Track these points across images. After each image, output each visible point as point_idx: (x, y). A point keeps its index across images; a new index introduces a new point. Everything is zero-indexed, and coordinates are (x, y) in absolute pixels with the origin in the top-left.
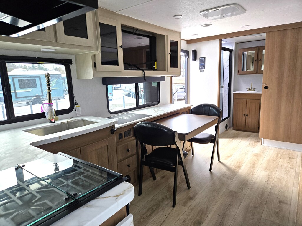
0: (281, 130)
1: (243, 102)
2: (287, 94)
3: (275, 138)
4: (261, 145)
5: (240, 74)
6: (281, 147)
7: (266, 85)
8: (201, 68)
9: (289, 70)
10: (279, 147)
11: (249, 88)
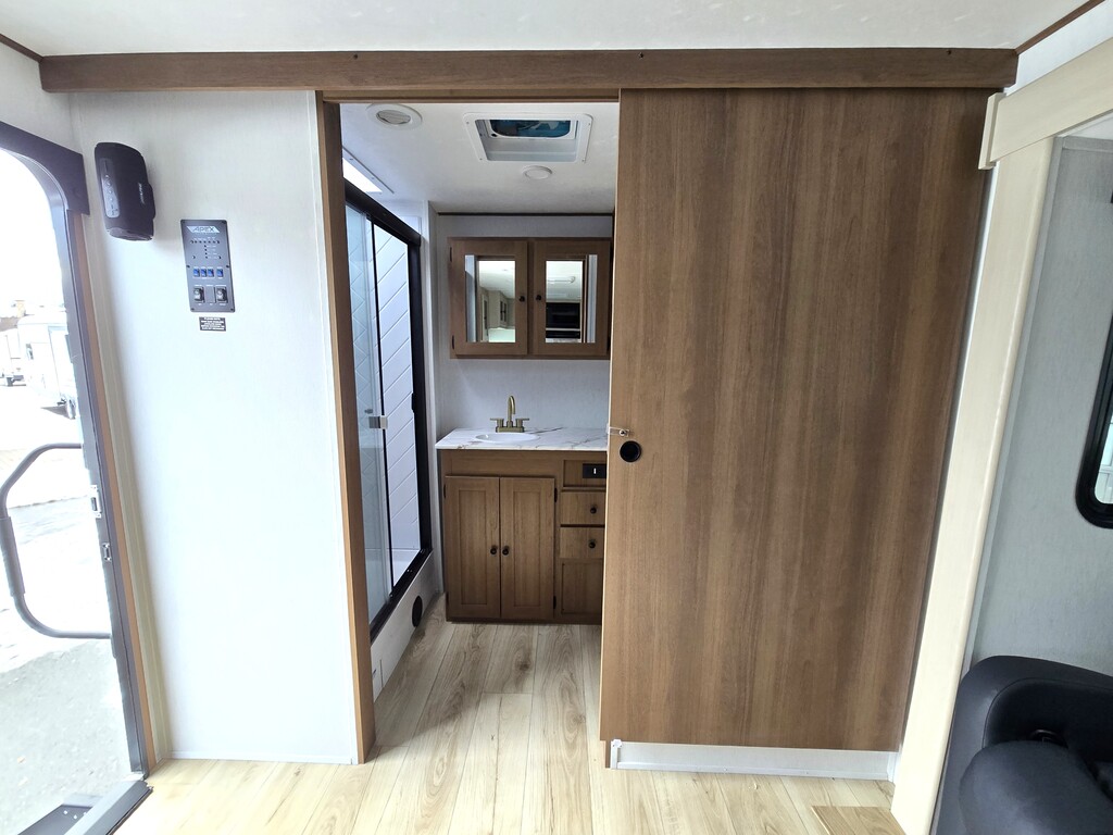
0: (710, 685)
1: (483, 489)
2: (739, 489)
3: (681, 731)
4: (608, 765)
5: (460, 357)
6: (703, 768)
7: (631, 434)
8: (200, 298)
9: (749, 349)
10: (693, 767)
11: (501, 417)
